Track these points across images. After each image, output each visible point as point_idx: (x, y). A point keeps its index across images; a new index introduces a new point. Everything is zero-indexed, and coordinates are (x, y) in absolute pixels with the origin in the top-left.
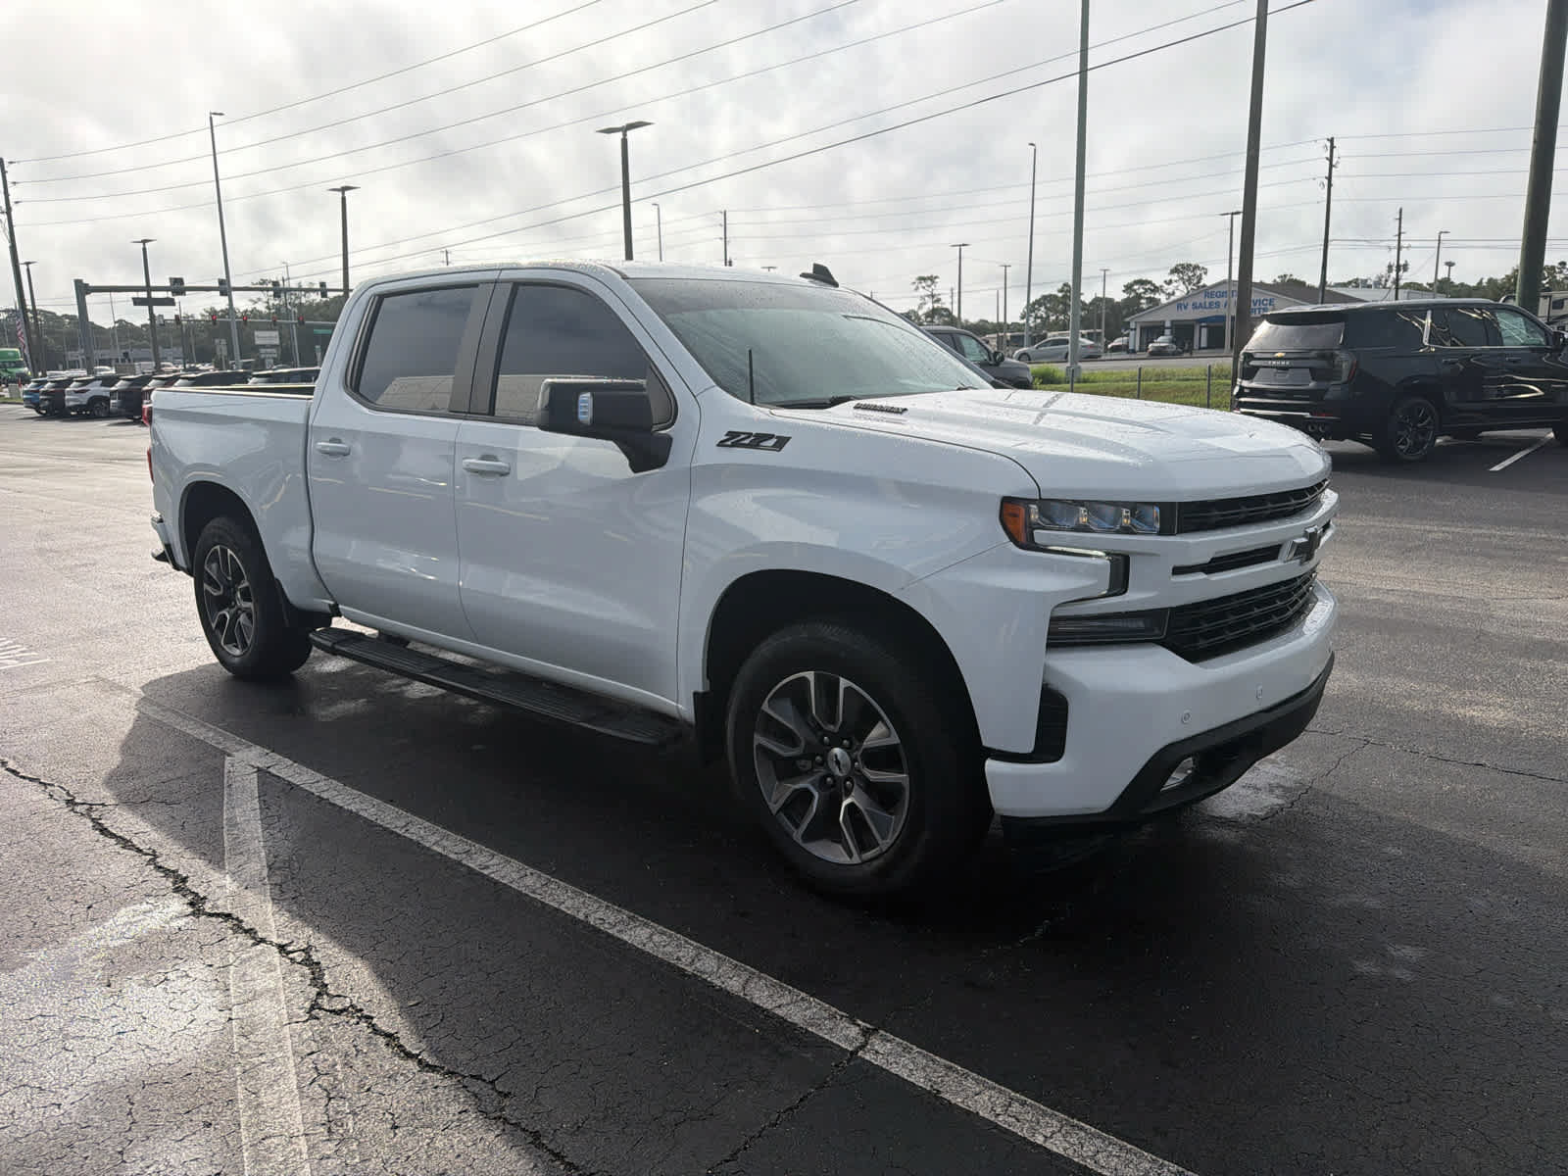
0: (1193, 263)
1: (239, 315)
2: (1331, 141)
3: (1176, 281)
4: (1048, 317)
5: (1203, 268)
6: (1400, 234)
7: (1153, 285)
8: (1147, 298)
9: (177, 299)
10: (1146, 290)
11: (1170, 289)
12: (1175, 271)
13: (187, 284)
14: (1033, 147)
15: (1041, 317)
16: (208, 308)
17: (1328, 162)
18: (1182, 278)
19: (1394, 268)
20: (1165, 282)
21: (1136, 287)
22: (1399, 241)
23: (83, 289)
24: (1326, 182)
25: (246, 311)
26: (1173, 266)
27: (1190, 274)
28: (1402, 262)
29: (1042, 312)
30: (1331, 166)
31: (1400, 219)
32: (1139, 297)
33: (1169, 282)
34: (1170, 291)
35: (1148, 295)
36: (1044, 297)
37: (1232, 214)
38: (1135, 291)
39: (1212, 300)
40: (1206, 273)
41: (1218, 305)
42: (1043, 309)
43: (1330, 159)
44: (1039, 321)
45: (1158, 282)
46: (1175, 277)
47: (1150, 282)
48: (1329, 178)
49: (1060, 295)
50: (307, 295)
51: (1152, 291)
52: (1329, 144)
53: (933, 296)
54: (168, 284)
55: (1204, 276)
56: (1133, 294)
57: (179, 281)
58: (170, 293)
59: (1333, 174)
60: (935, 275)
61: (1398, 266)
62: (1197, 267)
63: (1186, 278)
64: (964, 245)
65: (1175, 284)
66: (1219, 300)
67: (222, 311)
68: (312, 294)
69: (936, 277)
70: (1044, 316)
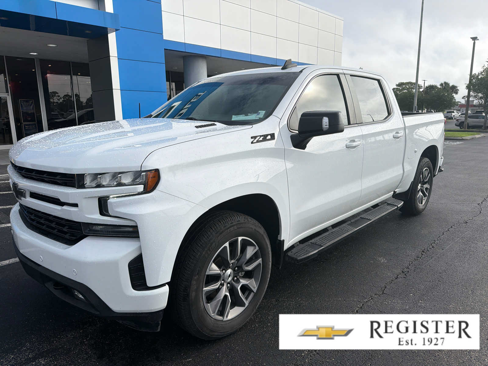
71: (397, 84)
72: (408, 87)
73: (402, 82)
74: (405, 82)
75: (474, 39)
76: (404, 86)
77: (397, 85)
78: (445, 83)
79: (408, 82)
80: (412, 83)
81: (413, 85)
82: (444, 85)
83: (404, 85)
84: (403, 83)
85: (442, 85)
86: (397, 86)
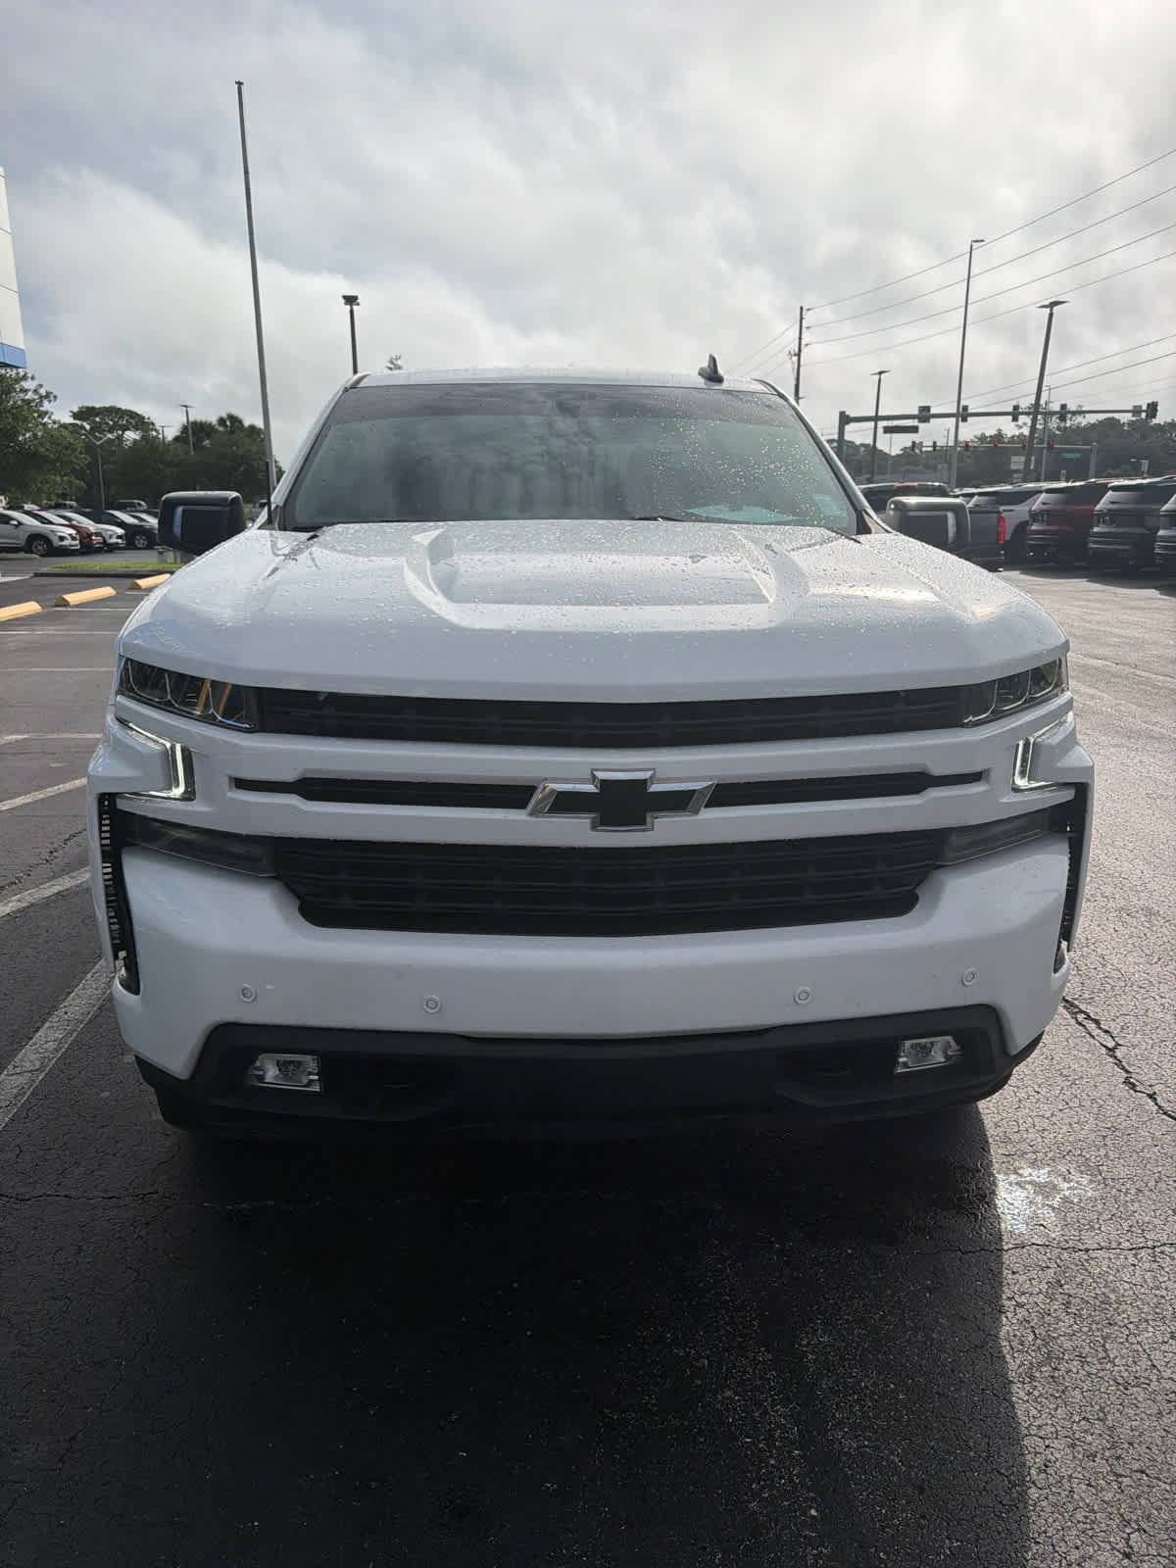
1: (1006, 440)
9: (922, 426)
13: (933, 411)
16: (978, 434)
23: (845, 419)
25: (1014, 436)
50: (1074, 418)
54: (916, 412)
57: (927, 409)
58: (916, 420)
67: (991, 437)
68: (1078, 416)
71: (76, 410)
72: (111, 423)
73: (90, 405)
74: (97, 406)
75: (351, 300)
76: (98, 419)
77: (75, 416)
78: (232, 418)
79: (108, 405)
80: (119, 409)
81: (126, 418)
82: (228, 423)
83: (97, 416)
84: (93, 408)
85: (222, 421)
86: (75, 419)
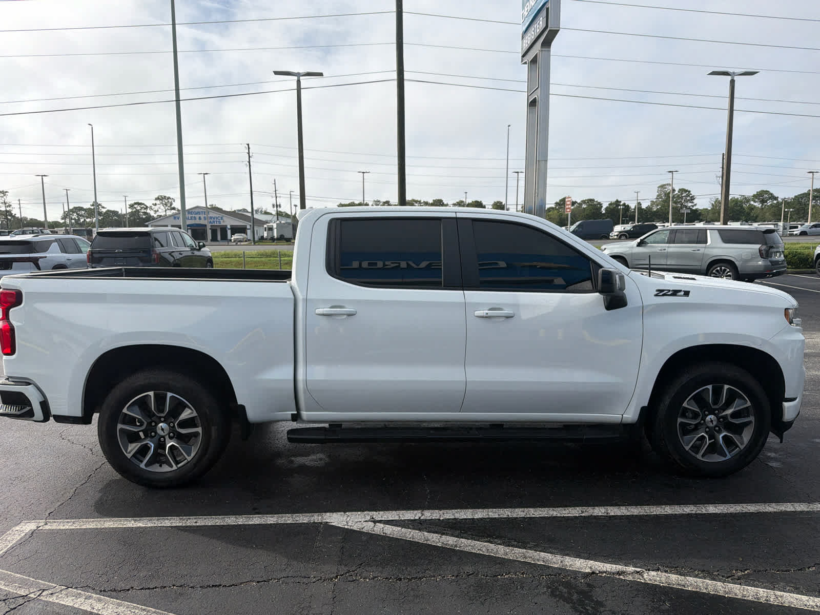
0: (167, 196)
2: (248, 145)
3: (159, 204)
4: (79, 219)
5: (172, 199)
6: (276, 190)
7: (146, 206)
8: (143, 212)
10: (142, 208)
11: (156, 208)
12: (157, 199)
14: (91, 126)
15: (75, 219)
17: (248, 154)
18: (162, 203)
19: (275, 206)
20: (153, 204)
21: (136, 206)
22: (276, 194)
24: (248, 164)
26: (157, 197)
27: (166, 201)
28: (278, 204)
29: (75, 216)
30: (249, 157)
31: (275, 184)
32: (138, 211)
33: (156, 205)
34: (156, 209)
35: (143, 211)
36: (75, 208)
37: (204, 174)
38: (135, 208)
39: (192, 216)
40: (174, 201)
41: (195, 218)
42: (75, 214)
43: (249, 153)
44: (73, 221)
45: (149, 204)
46: (158, 202)
47: (143, 204)
48: (249, 162)
49: (92, 207)
51: (145, 209)
52: (247, 146)
53: (5, 203)
55: (173, 203)
56: (134, 210)
59: (251, 161)
60: (5, 191)
61: (277, 205)
62: (169, 198)
63: (164, 203)
64: (44, 176)
65: (158, 206)
66: (196, 216)
69: (6, 192)
70: (77, 218)
